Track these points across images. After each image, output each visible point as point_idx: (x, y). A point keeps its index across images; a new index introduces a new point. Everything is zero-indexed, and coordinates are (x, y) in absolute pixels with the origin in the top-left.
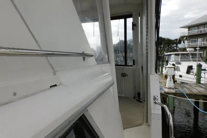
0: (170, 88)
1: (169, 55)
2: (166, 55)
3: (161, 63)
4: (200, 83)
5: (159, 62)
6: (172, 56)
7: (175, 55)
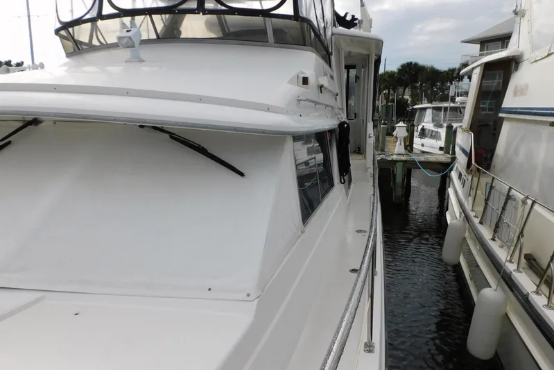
0: (400, 154)
1: (421, 109)
2: (416, 109)
6: (428, 110)
7: (434, 108)
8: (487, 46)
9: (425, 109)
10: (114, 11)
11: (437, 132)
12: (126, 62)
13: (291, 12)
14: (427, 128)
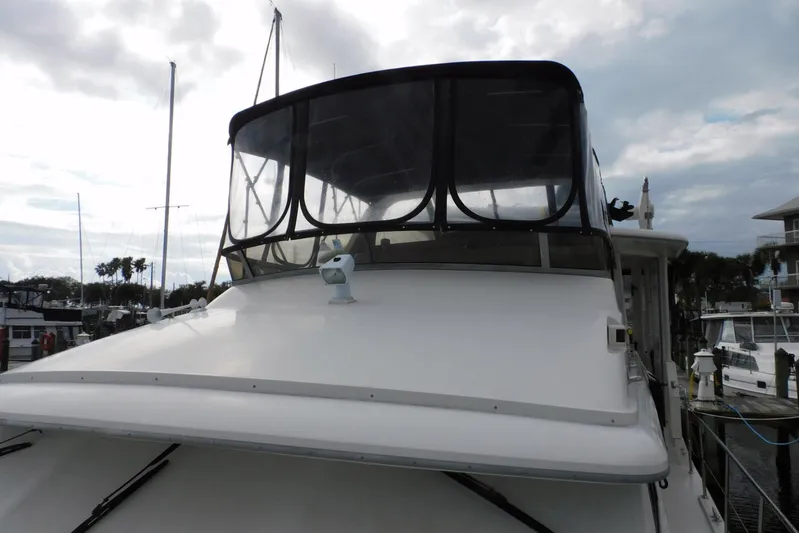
0: (707, 401)
1: (714, 321)
2: (705, 320)
3: (687, 344)
4: (786, 397)
5: (683, 339)
6: (726, 323)
7: (736, 320)
8: (797, 222)
9: (722, 320)
10: (311, 227)
11: (749, 357)
12: (330, 303)
13: (578, 222)
14: (731, 350)
